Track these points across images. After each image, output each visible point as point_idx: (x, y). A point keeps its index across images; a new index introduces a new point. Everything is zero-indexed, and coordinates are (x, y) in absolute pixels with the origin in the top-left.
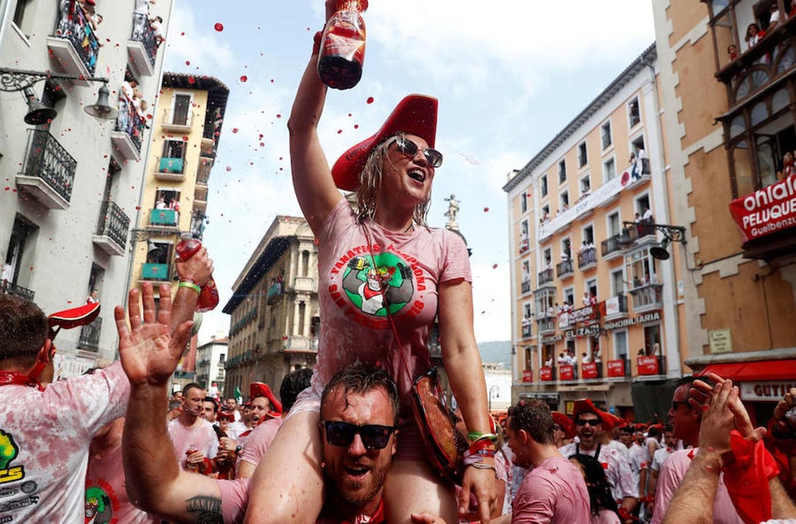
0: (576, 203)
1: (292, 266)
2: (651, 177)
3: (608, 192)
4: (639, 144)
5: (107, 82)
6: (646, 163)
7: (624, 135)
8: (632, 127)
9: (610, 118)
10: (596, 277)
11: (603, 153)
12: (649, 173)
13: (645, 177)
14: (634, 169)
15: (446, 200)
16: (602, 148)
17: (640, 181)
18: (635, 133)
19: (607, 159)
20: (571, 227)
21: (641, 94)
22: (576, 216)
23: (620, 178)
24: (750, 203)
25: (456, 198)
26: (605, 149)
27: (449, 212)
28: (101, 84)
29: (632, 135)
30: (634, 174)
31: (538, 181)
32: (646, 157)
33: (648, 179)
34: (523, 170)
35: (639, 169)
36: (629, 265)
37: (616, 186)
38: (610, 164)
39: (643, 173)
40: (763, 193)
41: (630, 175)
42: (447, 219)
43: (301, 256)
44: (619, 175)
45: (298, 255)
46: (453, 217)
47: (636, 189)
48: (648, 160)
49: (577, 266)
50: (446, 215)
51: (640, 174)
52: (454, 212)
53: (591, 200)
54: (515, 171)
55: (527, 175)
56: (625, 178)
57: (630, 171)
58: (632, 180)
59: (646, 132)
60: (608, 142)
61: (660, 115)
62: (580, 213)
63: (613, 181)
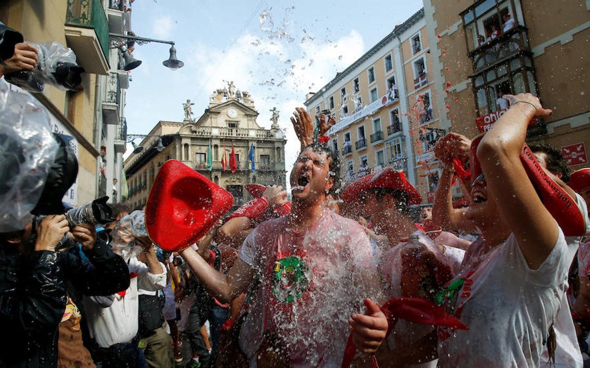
0: (354, 113)
1: (178, 154)
2: (399, 100)
3: (374, 108)
4: (392, 81)
5: (174, 44)
6: (396, 92)
7: (383, 75)
8: (387, 71)
9: (373, 66)
10: (367, 155)
11: (370, 85)
12: (398, 97)
13: (396, 100)
14: (390, 95)
15: (271, 110)
16: (369, 82)
17: (394, 101)
18: (389, 75)
19: (373, 88)
20: (350, 127)
21: (393, 52)
22: (354, 121)
23: (381, 100)
24: (487, 120)
25: (277, 110)
26: (370, 82)
27: (273, 118)
28: (171, 46)
29: (387, 76)
30: (390, 98)
31: (327, 99)
32: (396, 88)
33: (398, 100)
34: (318, 93)
35: (393, 95)
36: (388, 148)
37: (379, 104)
38: (373, 91)
39: (395, 97)
40: (494, 115)
41: (388, 98)
42: (272, 122)
43: (183, 147)
44: (379, 98)
45: (182, 146)
46: (275, 121)
47: (390, 106)
48: (397, 90)
49: (355, 149)
50: (271, 119)
51: (394, 98)
52: (276, 118)
53: (363, 111)
54: (310, 93)
55: (320, 96)
56: (385, 99)
57: (387, 96)
58: (388, 101)
59: (396, 75)
60: (372, 79)
61: (404, 66)
62: (356, 119)
63: (377, 101)
